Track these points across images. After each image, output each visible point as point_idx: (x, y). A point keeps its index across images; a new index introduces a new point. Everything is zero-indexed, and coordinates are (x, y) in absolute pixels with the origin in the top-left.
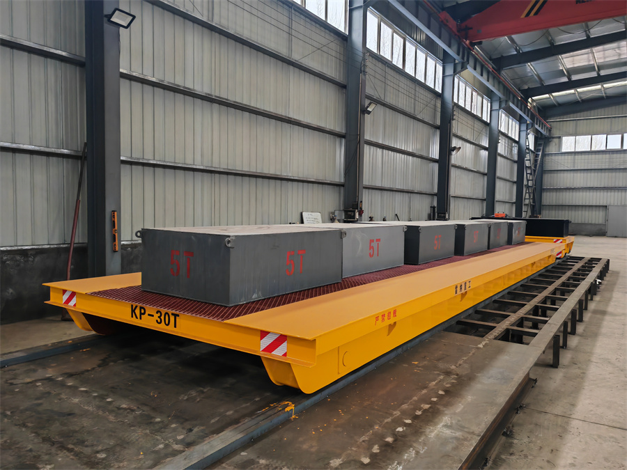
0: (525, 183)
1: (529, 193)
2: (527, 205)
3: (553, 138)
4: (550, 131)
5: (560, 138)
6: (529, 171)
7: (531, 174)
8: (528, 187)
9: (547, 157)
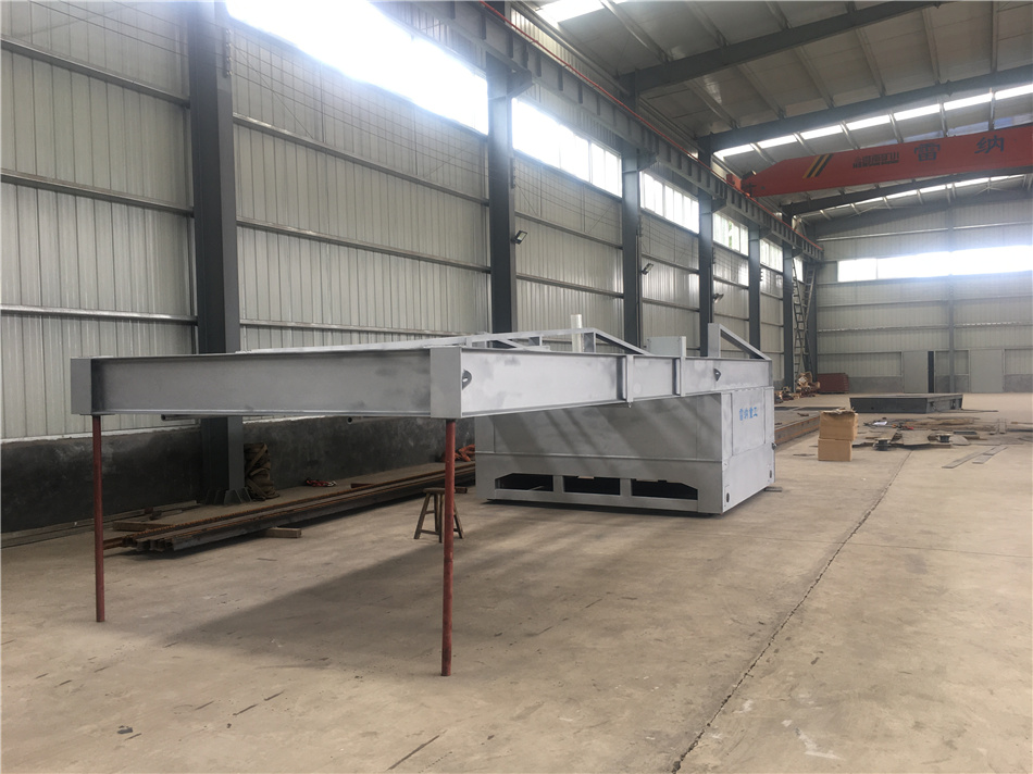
0: (794, 326)
1: (800, 339)
2: (798, 355)
3: (828, 263)
4: (822, 253)
5: (836, 262)
6: (798, 311)
7: (801, 314)
8: (799, 331)
9: (821, 289)
